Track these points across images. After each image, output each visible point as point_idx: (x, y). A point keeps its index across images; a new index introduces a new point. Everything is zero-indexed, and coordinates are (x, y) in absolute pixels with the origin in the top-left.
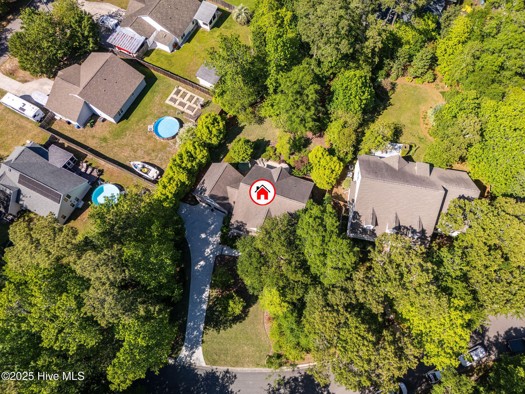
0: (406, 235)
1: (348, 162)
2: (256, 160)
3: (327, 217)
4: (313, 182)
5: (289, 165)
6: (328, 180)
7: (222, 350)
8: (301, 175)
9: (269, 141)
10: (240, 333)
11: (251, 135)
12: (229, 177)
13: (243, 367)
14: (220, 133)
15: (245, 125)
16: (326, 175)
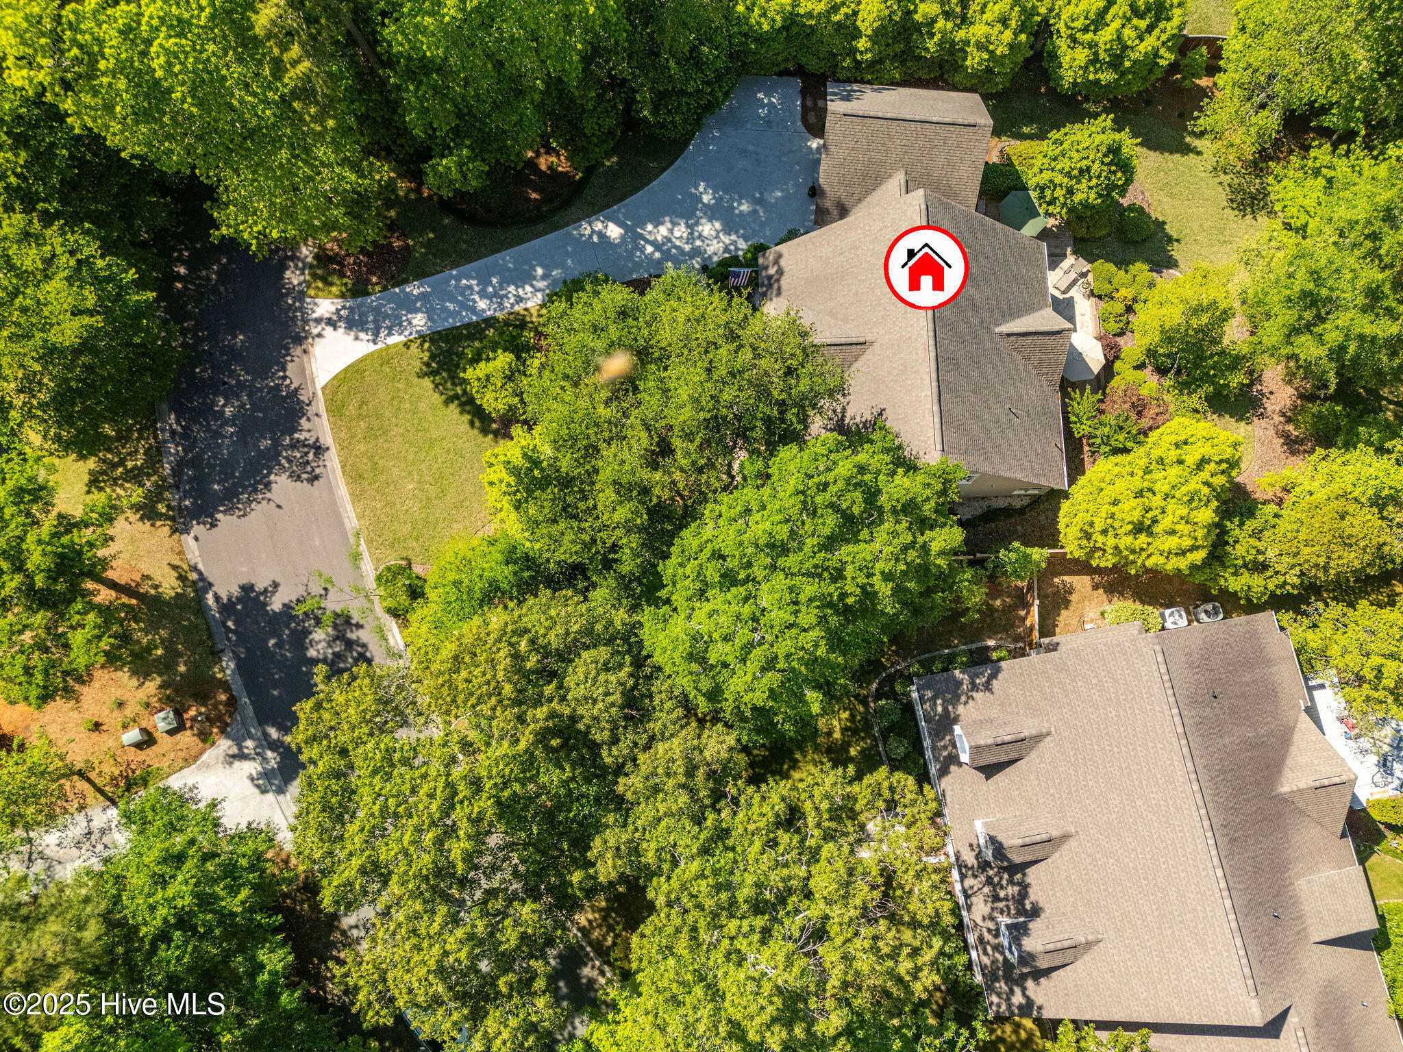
0: (996, 898)
1: (1224, 592)
2: (1074, 252)
3: (895, 534)
4: (1072, 481)
5: (1108, 370)
6: (1099, 526)
7: (378, 416)
8: (1082, 429)
9: (1172, 264)
10: (448, 451)
11: (1172, 196)
12: (941, 161)
13: (353, 502)
14: (1115, 62)
15: (1199, 153)
16: (1115, 509)
